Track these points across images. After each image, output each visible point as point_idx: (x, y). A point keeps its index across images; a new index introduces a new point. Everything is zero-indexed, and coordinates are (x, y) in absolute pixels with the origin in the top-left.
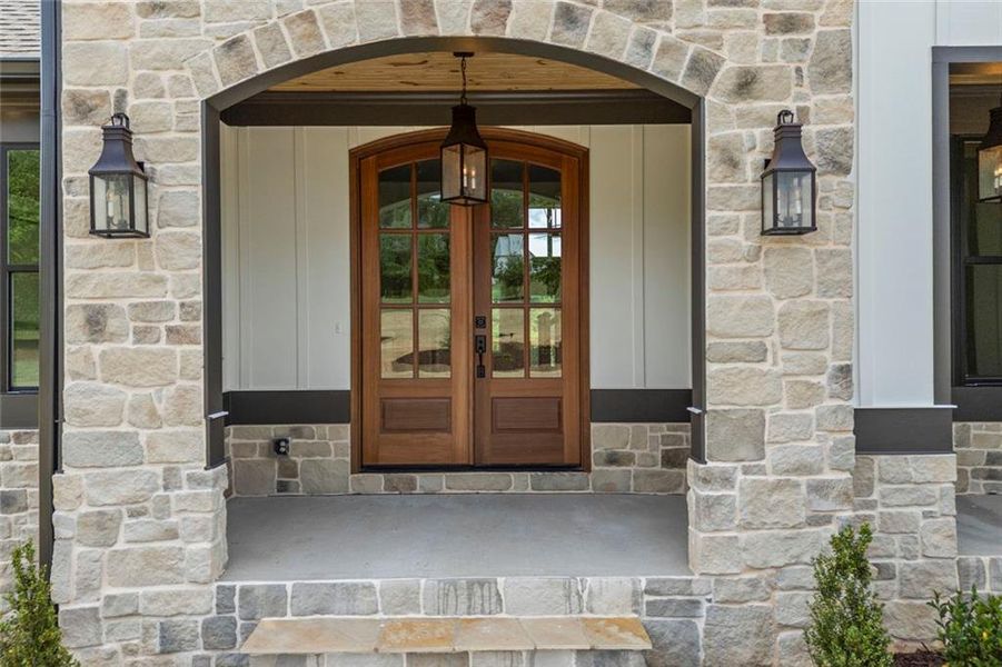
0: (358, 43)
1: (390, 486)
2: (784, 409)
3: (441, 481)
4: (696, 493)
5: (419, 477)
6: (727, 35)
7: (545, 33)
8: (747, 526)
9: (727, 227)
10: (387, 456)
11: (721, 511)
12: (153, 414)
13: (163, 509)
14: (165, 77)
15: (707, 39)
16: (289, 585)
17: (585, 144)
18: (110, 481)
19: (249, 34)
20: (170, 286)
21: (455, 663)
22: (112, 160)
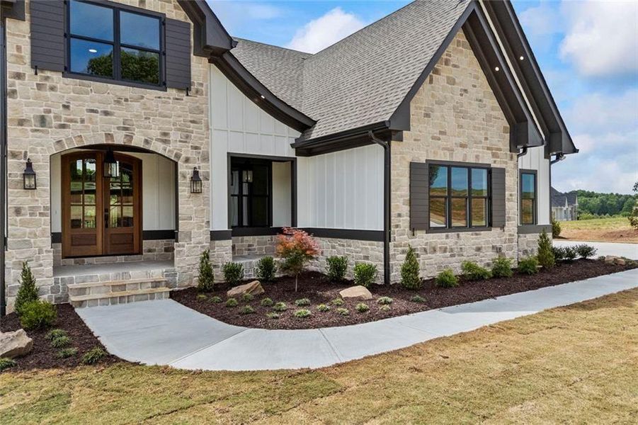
0: (94, 143)
1: (76, 263)
2: (196, 230)
3: (94, 260)
4: (176, 249)
5: (86, 259)
6: (183, 149)
7: (141, 145)
8: (188, 256)
9: (184, 191)
10: (73, 254)
11: (182, 253)
12: (35, 235)
13: (38, 259)
14: (39, 148)
15: (178, 150)
16: (74, 277)
17: (140, 158)
18: (23, 252)
19: (63, 139)
20: (40, 201)
21: (123, 287)
22: (29, 171)
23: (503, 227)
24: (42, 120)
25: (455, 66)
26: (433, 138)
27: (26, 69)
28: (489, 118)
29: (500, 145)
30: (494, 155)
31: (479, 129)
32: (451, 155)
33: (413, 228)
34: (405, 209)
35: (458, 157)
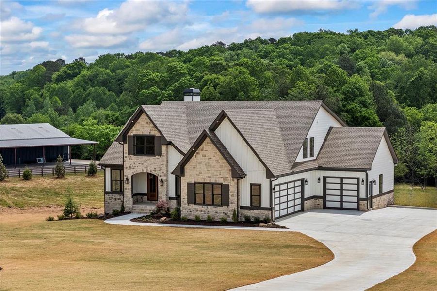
0: (139, 172)
2: (163, 196)
6: (160, 173)
7: (150, 172)
12: (129, 195)
14: (129, 174)
15: (158, 173)
18: (127, 199)
19: (134, 171)
20: (129, 187)
21: (143, 210)
22: (127, 179)
23: (228, 205)
24: (130, 167)
25: (206, 150)
26: (197, 175)
27: (127, 155)
28: (221, 167)
29: (227, 176)
30: (224, 180)
31: (217, 171)
32: (204, 180)
33: (189, 203)
34: (186, 197)
35: (207, 181)
